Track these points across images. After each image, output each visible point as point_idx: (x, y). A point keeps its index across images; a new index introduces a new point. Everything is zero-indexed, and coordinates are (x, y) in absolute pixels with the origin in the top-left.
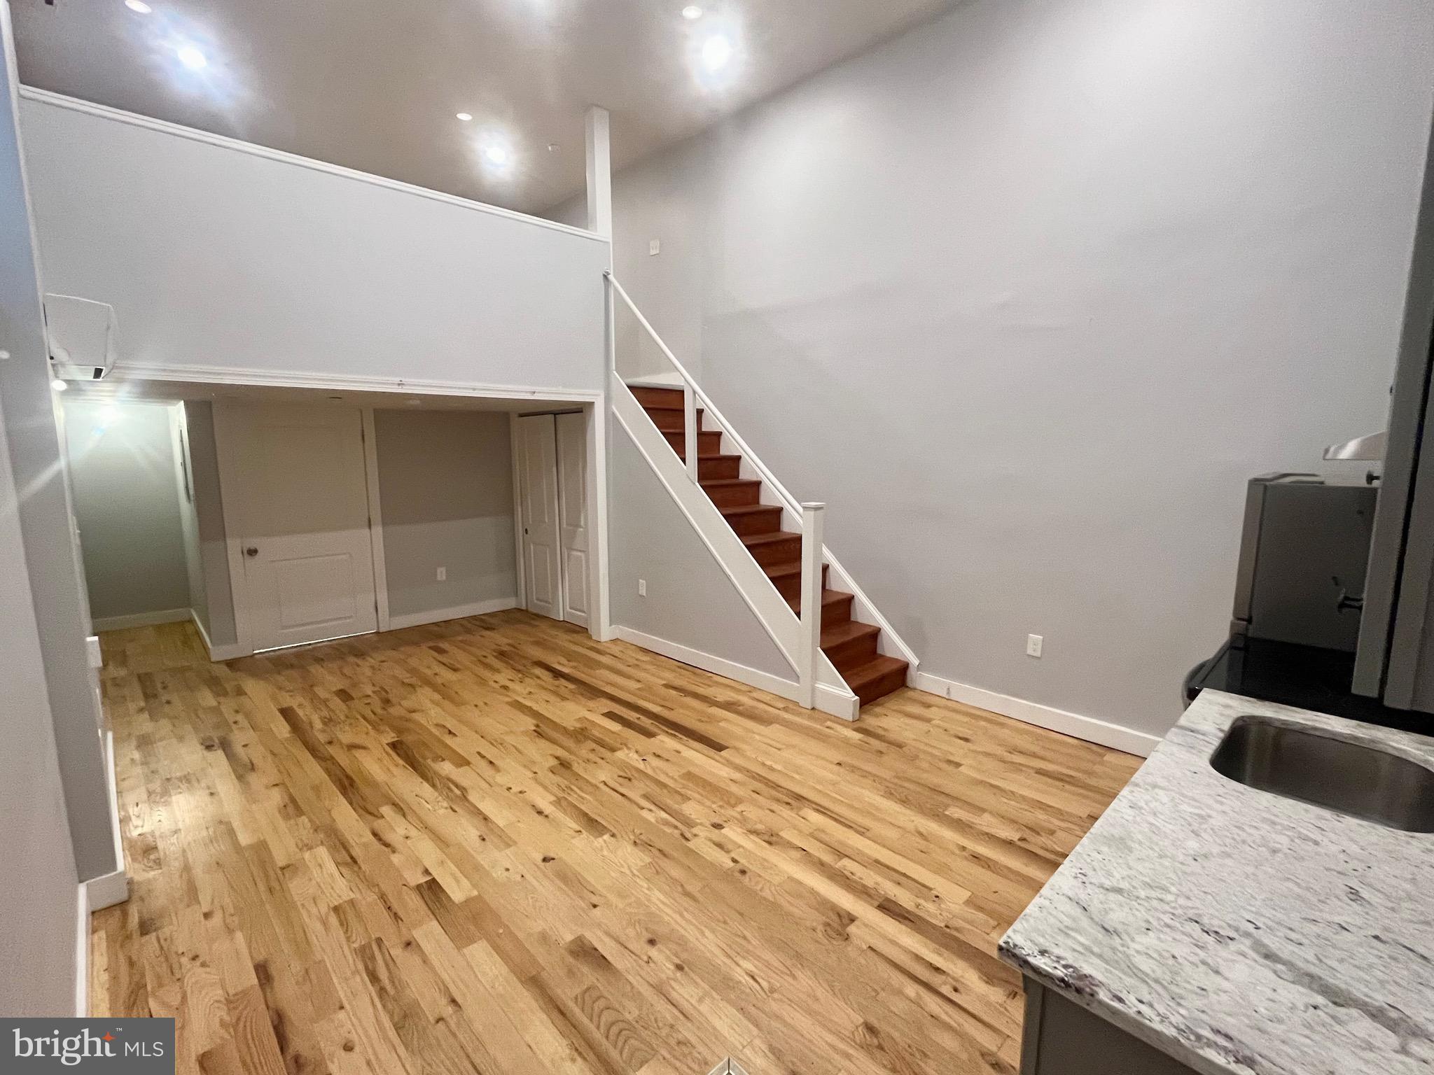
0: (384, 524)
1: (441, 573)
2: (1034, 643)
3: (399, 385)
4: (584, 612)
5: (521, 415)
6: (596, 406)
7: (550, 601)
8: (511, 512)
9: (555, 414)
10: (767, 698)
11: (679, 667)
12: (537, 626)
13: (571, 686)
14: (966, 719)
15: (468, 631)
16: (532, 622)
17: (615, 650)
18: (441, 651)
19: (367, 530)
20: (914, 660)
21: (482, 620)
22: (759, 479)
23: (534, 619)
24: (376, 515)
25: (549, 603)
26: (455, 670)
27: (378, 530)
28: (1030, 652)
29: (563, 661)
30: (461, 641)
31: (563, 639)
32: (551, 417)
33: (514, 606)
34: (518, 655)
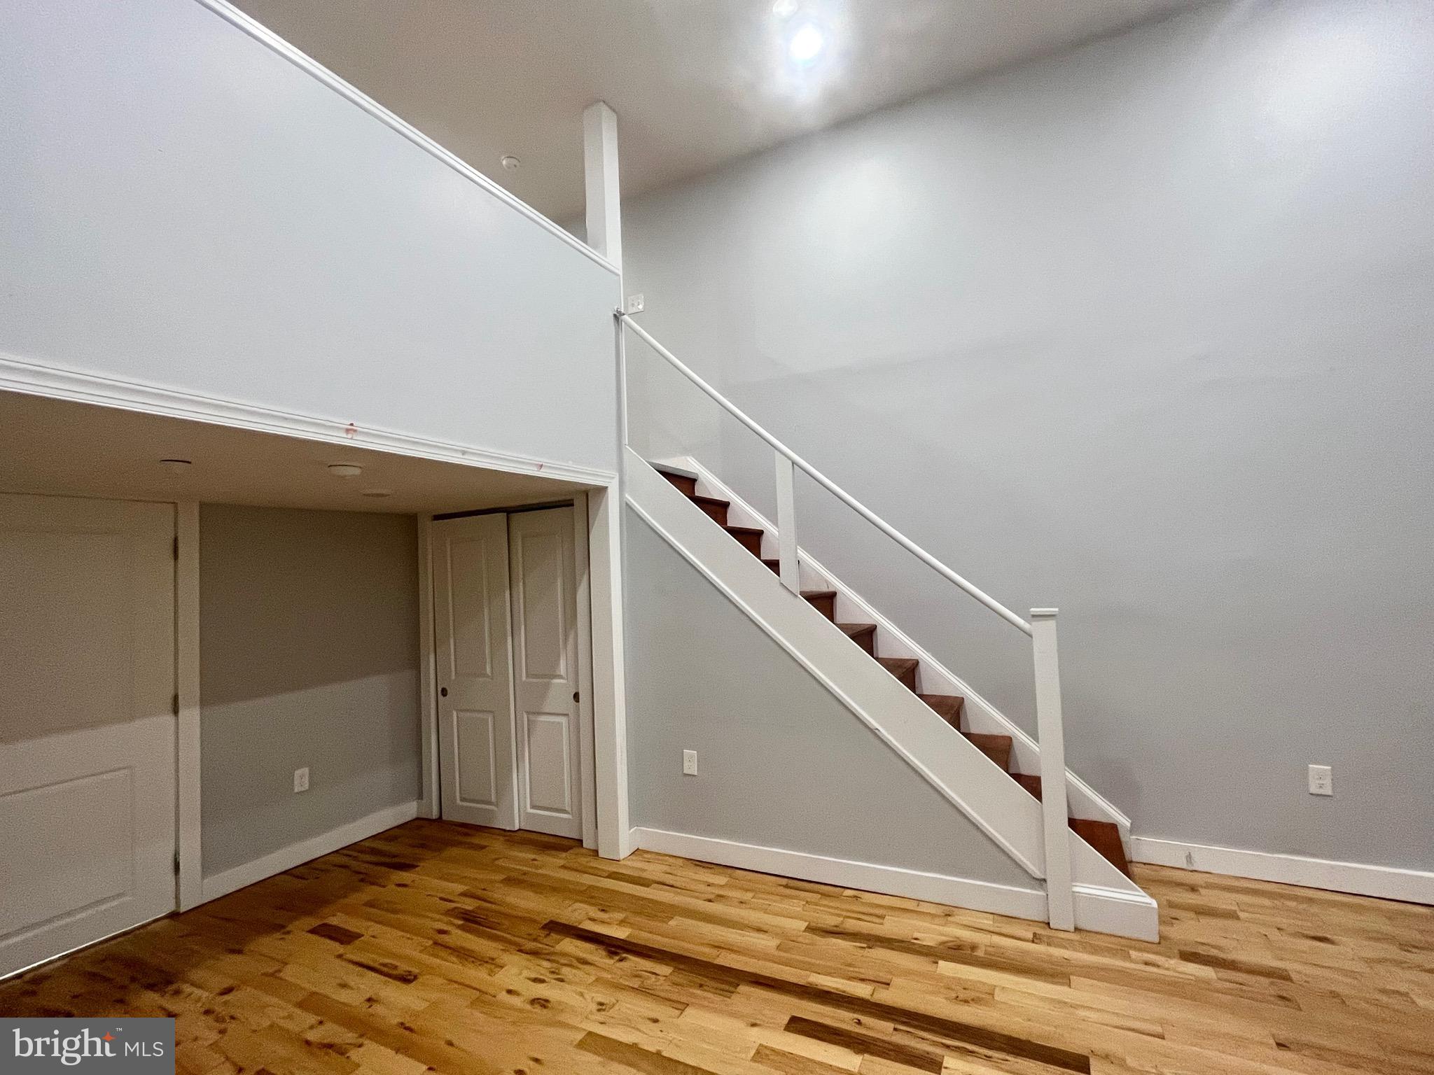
0: (204, 703)
1: (301, 779)
2: (1320, 776)
3: (348, 431)
4: (564, 811)
5: (437, 517)
6: (609, 490)
7: (493, 799)
8: (415, 663)
9: (509, 511)
10: (987, 922)
11: (786, 886)
12: (483, 847)
13: (665, 970)
14: (1267, 902)
15: (366, 879)
16: (469, 840)
17: (654, 870)
18: (344, 937)
19: (170, 719)
20: (1123, 821)
21: (373, 851)
22: (831, 589)
23: (466, 835)
24: (191, 685)
25: (489, 803)
26: (406, 979)
27: (191, 716)
28: (1313, 789)
29: (594, 912)
30: (370, 904)
31: (552, 866)
32: (501, 517)
33: (415, 816)
34: (507, 916)
